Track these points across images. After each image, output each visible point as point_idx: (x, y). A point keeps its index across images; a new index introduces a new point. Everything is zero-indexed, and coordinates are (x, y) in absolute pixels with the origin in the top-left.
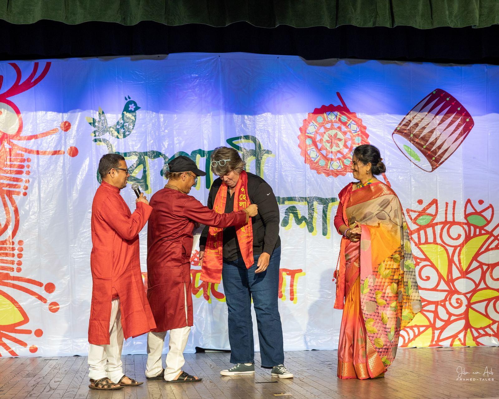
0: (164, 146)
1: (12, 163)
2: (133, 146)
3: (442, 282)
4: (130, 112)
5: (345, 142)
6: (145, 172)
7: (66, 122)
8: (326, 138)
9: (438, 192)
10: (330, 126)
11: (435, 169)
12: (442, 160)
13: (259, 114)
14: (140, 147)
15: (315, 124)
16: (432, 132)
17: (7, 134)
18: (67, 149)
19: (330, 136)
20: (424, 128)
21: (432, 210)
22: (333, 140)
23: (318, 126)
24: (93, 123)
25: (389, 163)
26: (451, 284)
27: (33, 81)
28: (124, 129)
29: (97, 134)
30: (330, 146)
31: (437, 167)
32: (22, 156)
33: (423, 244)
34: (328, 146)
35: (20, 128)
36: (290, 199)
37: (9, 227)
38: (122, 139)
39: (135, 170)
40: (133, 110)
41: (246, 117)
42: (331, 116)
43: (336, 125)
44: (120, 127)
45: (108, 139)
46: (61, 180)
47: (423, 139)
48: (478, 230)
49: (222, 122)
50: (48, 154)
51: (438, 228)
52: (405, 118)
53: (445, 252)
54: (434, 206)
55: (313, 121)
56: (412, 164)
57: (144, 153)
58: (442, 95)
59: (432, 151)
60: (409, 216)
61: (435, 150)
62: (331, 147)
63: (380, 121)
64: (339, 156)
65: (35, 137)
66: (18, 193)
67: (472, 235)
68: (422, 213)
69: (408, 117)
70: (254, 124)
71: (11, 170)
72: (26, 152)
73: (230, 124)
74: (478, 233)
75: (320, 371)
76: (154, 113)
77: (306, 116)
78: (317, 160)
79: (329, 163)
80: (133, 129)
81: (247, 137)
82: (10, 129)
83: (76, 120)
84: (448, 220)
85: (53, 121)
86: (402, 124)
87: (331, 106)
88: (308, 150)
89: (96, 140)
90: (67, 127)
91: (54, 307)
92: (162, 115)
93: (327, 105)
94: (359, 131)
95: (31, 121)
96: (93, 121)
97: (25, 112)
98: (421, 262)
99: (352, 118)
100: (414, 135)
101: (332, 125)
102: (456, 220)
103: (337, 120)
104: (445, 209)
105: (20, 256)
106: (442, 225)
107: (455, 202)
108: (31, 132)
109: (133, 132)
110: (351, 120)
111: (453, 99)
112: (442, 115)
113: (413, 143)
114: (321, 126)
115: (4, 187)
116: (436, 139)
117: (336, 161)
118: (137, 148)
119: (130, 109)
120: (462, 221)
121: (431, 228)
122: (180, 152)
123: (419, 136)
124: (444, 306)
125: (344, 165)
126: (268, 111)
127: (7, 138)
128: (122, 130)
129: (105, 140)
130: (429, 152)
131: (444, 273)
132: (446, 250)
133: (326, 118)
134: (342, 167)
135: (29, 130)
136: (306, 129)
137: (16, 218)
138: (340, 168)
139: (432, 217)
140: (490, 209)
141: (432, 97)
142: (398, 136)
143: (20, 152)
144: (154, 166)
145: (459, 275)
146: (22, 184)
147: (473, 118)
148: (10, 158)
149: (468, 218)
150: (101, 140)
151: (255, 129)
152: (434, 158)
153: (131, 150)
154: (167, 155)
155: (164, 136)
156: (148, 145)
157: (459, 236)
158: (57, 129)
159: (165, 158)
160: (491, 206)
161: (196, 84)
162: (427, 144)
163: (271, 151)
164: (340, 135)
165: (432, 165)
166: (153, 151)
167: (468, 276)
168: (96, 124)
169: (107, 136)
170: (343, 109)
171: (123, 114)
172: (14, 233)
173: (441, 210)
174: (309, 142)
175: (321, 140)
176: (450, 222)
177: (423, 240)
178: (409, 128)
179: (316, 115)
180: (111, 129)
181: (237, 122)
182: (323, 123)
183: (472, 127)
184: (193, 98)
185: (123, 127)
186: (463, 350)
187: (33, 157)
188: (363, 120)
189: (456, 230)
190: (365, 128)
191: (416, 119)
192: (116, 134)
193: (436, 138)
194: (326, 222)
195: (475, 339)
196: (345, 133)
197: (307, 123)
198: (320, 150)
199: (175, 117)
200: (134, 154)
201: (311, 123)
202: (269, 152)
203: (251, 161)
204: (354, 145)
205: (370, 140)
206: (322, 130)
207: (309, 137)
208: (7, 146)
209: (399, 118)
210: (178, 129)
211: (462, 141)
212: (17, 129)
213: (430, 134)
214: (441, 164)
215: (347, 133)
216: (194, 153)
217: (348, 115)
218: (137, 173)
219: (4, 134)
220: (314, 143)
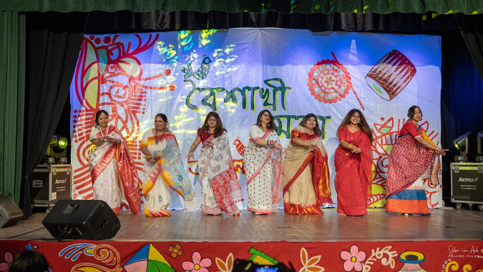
0: (226, 84)
1: (135, 94)
2: (208, 84)
4: (206, 64)
5: (337, 82)
6: (214, 100)
7: (168, 70)
8: (325, 79)
9: (394, 113)
10: (327, 72)
11: (392, 99)
12: (396, 93)
13: (284, 65)
14: (212, 85)
15: (318, 71)
16: (390, 76)
17: (133, 77)
18: (168, 86)
19: (327, 79)
20: (385, 74)
21: (390, 124)
22: (328, 81)
23: (320, 72)
24: (184, 71)
25: (363, 95)
27: (148, 45)
28: (202, 74)
29: (186, 77)
32: (141, 90)
33: (384, 145)
34: (325, 85)
35: (141, 74)
37: (134, 132)
39: (209, 99)
40: (208, 62)
41: (276, 67)
42: (328, 66)
43: (331, 72)
45: (193, 80)
46: (165, 104)
47: (385, 80)
49: (261, 70)
50: (157, 89)
51: (394, 135)
52: (373, 68)
54: (391, 122)
55: (317, 69)
56: (378, 96)
57: (214, 88)
58: (396, 53)
59: (390, 88)
60: (376, 128)
61: (392, 87)
62: (328, 85)
63: (358, 69)
65: (149, 79)
66: (140, 112)
68: (383, 126)
69: (376, 67)
70: (281, 71)
71: (135, 99)
72: (144, 87)
73: (266, 71)
77: (312, 66)
78: (319, 93)
79: (326, 96)
80: (207, 74)
81: (276, 79)
82: (134, 74)
83: (174, 69)
85: (160, 69)
86: (371, 71)
87: (328, 60)
88: (313, 87)
89: (185, 81)
90: (168, 72)
92: (225, 66)
93: (325, 59)
94: (345, 76)
95: (147, 69)
96: (184, 69)
97: (144, 63)
98: (383, 156)
99: (340, 67)
100: (379, 78)
101: (329, 71)
103: (332, 69)
104: (398, 124)
107: (404, 119)
110: (340, 69)
111: (403, 56)
112: (396, 65)
113: (378, 83)
115: (131, 108)
116: (393, 81)
117: (330, 93)
118: (210, 85)
119: (206, 62)
121: (389, 135)
122: (236, 88)
123: (382, 78)
125: (335, 96)
126: (290, 64)
127: (133, 79)
129: (191, 81)
130: (388, 89)
133: (325, 68)
135: (146, 75)
136: (312, 74)
137: (138, 127)
138: (333, 98)
139: (390, 129)
140: (426, 124)
141: (390, 55)
142: (369, 79)
143: (140, 88)
144: (220, 96)
146: (142, 107)
147: (416, 67)
148: (135, 91)
151: (281, 74)
152: (391, 92)
153: (206, 86)
154: (228, 90)
155: (226, 78)
156: (216, 84)
158: (163, 74)
159: (227, 92)
160: (427, 122)
162: (387, 84)
164: (333, 78)
165: (390, 96)
166: (220, 87)
168: (186, 71)
170: (335, 62)
171: (202, 65)
173: (396, 124)
174: (314, 82)
175: (321, 81)
177: (384, 143)
178: (376, 74)
179: (318, 66)
180: (195, 74)
182: (323, 71)
183: (415, 73)
185: (201, 72)
187: (148, 90)
188: (347, 69)
190: (349, 74)
191: (381, 68)
192: (198, 77)
196: (336, 77)
198: (321, 87)
200: (208, 89)
201: (316, 71)
202: (290, 88)
203: (279, 94)
204: (342, 84)
205: (351, 81)
206: (322, 75)
207: (314, 79)
208: (133, 84)
209: (370, 67)
210: (235, 74)
211: (409, 82)
212: (139, 74)
213: (389, 77)
214: (396, 95)
215: (337, 77)
216: (245, 88)
217: (338, 65)
218: (210, 101)
219: (131, 77)
220: (317, 83)
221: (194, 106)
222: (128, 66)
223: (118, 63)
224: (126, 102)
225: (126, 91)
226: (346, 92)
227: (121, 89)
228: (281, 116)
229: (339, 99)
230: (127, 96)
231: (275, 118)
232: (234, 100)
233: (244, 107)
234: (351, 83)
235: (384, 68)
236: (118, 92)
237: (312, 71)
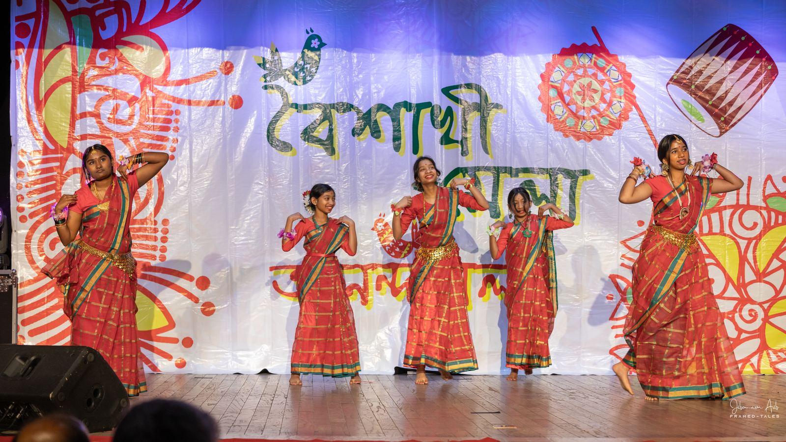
0: (357, 96)
1: (155, 116)
2: (316, 96)
3: (731, 287)
4: (313, 50)
5: (603, 94)
6: (331, 130)
7: (227, 63)
8: (576, 88)
10: (582, 72)
11: (724, 133)
12: (734, 121)
13: (486, 55)
14: (325, 97)
15: (562, 69)
16: (720, 82)
17: (150, 78)
18: (229, 99)
19: (582, 87)
20: (710, 77)
22: (586, 90)
23: (566, 72)
24: (263, 65)
25: (661, 124)
26: (742, 290)
27: (185, 7)
28: (304, 72)
29: (268, 79)
30: (582, 99)
31: (727, 131)
32: (168, 107)
33: (706, 235)
34: (578, 99)
35: (167, 70)
36: (526, 170)
37: (150, 201)
38: (301, 88)
39: (318, 128)
40: (316, 47)
41: (468, 58)
42: (584, 58)
43: (591, 71)
44: (298, 70)
45: (282, 86)
46: (220, 139)
47: (708, 91)
48: (780, 218)
49: (436, 65)
50: (203, 106)
51: (727, 214)
52: (684, 63)
53: (735, 246)
55: (559, 65)
56: (693, 126)
57: (330, 105)
58: (735, 33)
59: (721, 110)
61: (725, 107)
62: (584, 100)
63: (650, 66)
64: (594, 112)
65: (186, 82)
67: (772, 224)
69: (690, 62)
70: (479, 68)
71: (154, 126)
72: (174, 101)
73: (446, 68)
74: (780, 221)
75: (559, 402)
76: (345, 52)
77: (549, 58)
78: (563, 118)
79: (580, 124)
80: (316, 72)
81: (469, 86)
82: (153, 71)
83: (241, 59)
84: (741, 203)
85: (211, 60)
86: (680, 72)
87: (584, 45)
88: (551, 105)
89: (266, 87)
90: (228, 68)
91: (208, 309)
92: (355, 55)
93: (579, 44)
94: (621, 80)
95: (181, 61)
96: (263, 61)
97: (174, 48)
99: (611, 61)
100: (696, 87)
101: (585, 71)
102: (751, 203)
103: (592, 64)
105: (164, 239)
106: (732, 210)
107: (750, 179)
108: (181, 75)
109: (317, 76)
110: (611, 65)
111: (750, 38)
112: (735, 59)
113: (695, 98)
114: (570, 73)
115: (144, 148)
116: (727, 93)
117: (589, 119)
118: (321, 98)
119: (312, 46)
120: (759, 205)
121: (717, 213)
122: (379, 104)
123: (704, 88)
124: (732, 320)
125: (600, 125)
126: (500, 52)
127: (149, 82)
128: (302, 74)
129: (278, 87)
130: (717, 111)
131: (734, 275)
132: (737, 243)
133: (577, 62)
134: (598, 128)
135: (179, 73)
136: (550, 75)
137: (160, 189)
138: (594, 130)
139: (719, 199)
141: (722, 35)
142: (674, 87)
143: (166, 102)
144: (343, 122)
145: (755, 278)
146: (169, 144)
147: (777, 64)
148: (153, 110)
149: (768, 201)
150: (274, 86)
151: (480, 75)
152: (722, 119)
153: (314, 100)
154: (361, 108)
155: (358, 83)
156: (335, 95)
157: (756, 224)
158: (215, 71)
159: (358, 112)
161: (401, 13)
162: (714, 99)
163: (501, 105)
164: (596, 85)
165: (720, 128)
166: (342, 103)
167: (766, 279)
168: (268, 66)
169: (281, 81)
170: (599, 49)
171: (303, 52)
172: (157, 209)
174: (553, 93)
175: (569, 92)
176: (743, 206)
177: (706, 230)
178: (689, 76)
179: (563, 58)
180: (287, 72)
181: (457, 65)
182: (573, 69)
183: (776, 77)
184: (397, 32)
185: (302, 69)
186: (756, 379)
187: (183, 108)
188: (627, 65)
189: (750, 217)
190: (630, 75)
191: (700, 65)
192: (293, 79)
193: (727, 91)
194: (575, 202)
195: (773, 364)
196: (602, 83)
197: (551, 67)
198: (568, 105)
199: (373, 57)
200: (317, 106)
201: (557, 69)
202: (497, 106)
203: (474, 118)
204: (615, 99)
205: (636, 92)
206: (571, 78)
207: (553, 87)
208: (150, 94)
209: (676, 63)
210: (376, 74)
211: (761, 96)
212: (163, 70)
213: (718, 85)
214: (733, 126)
215: (604, 82)
216: (398, 106)
217: (607, 57)
218: (321, 132)
219: (146, 77)
220: (561, 95)
221: (285, 143)
222: (138, 53)
223: (117, 46)
224: (134, 133)
225: (133, 110)
226: (624, 116)
227: (123, 103)
228: (478, 169)
229: (607, 133)
230: (136, 119)
231: (467, 172)
232: (376, 133)
233: (397, 148)
234: (635, 97)
235: (708, 65)
236: (116, 110)
237: (550, 67)
